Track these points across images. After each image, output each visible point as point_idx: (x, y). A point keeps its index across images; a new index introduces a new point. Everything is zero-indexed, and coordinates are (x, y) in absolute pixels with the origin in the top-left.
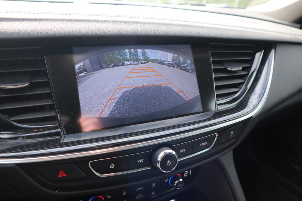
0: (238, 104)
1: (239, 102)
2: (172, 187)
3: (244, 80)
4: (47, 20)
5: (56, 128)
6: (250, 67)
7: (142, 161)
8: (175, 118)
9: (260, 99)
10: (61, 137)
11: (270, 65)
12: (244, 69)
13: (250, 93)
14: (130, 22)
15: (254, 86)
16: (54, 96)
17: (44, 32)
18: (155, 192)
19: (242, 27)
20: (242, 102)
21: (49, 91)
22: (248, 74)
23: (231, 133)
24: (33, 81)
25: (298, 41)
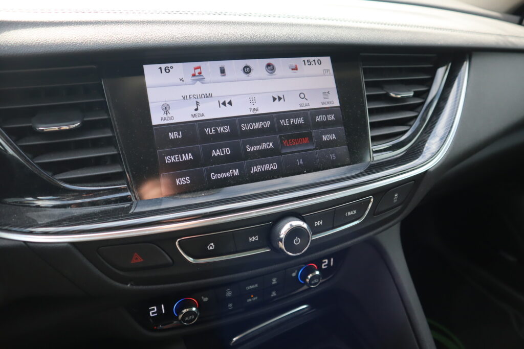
0: (408, 151)
1: (409, 147)
2: (303, 285)
3: (417, 112)
4: (105, 23)
5: (124, 190)
6: (427, 92)
7: (256, 238)
8: (306, 173)
9: (443, 142)
10: (132, 204)
11: (460, 88)
12: (417, 95)
13: (425, 133)
14: (234, 23)
15: (433, 122)
16: (119, 141)
17: (101, 42)
18: (276, 293)
19: (415, 26)
20: (414, 147)
21: (110, 135)
22: (423, 103)
23: (394, 197)
24: (85, 119)
25: (510, 46)
